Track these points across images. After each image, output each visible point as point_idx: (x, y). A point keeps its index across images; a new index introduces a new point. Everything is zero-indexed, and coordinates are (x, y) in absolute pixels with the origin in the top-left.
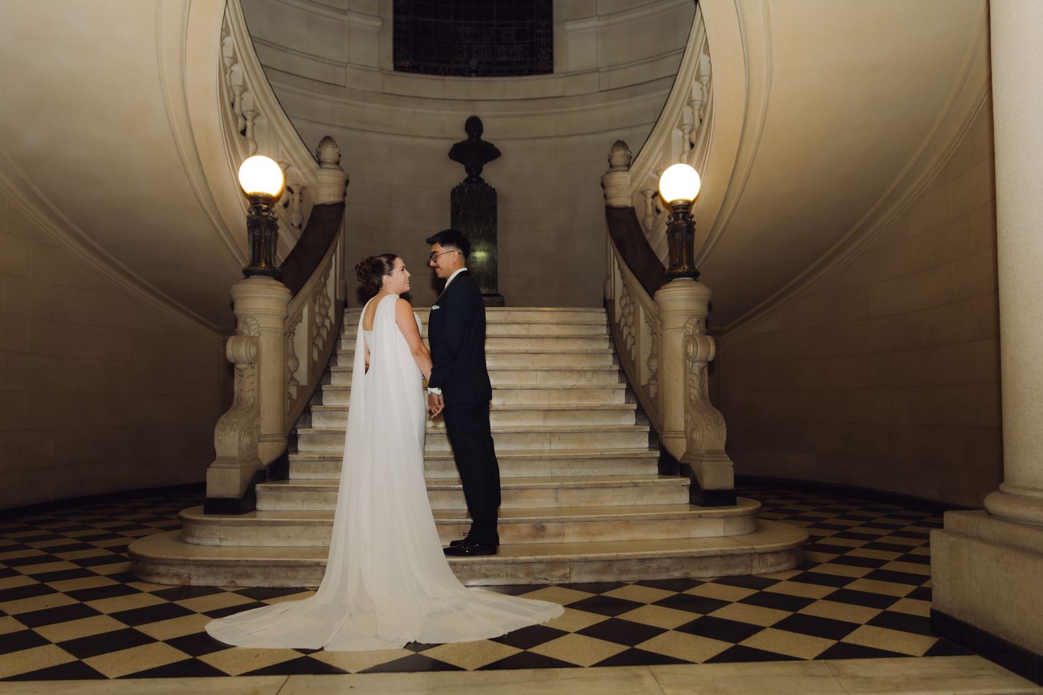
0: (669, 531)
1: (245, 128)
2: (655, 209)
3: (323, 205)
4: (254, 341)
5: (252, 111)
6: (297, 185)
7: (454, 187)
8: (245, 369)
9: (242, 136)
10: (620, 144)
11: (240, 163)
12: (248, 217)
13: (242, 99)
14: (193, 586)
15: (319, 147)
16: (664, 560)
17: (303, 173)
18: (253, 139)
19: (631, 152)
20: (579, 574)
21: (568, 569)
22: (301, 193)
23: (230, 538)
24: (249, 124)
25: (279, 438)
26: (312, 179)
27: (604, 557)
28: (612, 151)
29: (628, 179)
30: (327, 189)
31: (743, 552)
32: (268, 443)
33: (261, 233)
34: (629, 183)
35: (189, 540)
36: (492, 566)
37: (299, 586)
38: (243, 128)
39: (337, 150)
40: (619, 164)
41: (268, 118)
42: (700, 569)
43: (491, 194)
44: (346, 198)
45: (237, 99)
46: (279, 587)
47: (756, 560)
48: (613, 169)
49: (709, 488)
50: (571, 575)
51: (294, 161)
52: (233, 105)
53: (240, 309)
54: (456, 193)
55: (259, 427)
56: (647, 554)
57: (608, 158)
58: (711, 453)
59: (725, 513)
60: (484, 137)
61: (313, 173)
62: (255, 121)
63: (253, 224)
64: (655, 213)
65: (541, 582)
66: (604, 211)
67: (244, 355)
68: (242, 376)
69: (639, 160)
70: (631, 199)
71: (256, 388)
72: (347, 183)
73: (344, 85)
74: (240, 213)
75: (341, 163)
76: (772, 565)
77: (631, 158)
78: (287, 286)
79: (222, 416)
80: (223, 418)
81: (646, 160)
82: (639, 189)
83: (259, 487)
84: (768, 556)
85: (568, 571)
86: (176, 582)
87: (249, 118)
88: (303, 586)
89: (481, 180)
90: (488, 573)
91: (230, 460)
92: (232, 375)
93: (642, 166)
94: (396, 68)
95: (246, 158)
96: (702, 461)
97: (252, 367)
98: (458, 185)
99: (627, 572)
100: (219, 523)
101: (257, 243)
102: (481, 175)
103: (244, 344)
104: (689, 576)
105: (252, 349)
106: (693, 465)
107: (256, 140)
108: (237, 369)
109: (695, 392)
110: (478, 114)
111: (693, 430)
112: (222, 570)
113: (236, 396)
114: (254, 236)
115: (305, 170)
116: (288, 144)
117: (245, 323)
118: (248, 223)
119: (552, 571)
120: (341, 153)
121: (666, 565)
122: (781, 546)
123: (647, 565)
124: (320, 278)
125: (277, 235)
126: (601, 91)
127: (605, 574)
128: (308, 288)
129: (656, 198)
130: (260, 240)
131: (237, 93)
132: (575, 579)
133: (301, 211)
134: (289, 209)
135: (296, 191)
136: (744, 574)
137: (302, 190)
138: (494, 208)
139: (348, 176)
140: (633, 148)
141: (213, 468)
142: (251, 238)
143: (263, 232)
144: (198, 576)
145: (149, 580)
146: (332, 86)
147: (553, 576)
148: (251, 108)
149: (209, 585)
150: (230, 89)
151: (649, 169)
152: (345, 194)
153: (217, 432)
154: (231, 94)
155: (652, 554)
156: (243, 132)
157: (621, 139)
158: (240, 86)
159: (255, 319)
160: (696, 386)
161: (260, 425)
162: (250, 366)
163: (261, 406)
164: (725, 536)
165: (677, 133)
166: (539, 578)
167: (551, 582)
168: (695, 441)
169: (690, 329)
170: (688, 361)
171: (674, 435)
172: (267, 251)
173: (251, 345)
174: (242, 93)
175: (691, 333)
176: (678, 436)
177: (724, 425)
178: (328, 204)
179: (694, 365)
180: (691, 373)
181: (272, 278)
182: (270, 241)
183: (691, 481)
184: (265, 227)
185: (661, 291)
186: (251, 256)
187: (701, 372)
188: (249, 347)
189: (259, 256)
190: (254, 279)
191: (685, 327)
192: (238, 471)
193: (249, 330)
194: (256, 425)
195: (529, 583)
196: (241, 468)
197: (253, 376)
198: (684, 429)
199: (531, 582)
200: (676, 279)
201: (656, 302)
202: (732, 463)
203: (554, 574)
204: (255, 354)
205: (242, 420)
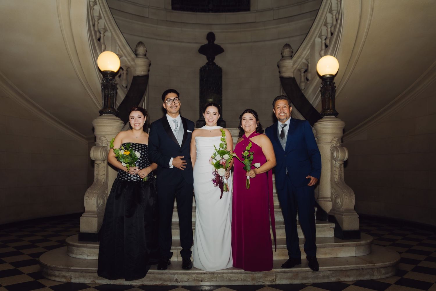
0: (326, 254)
1: (100, 38)
2: (305, 78)
3: (138, 76)
4: (105, 149)
5: (104, 29)
6: (125, 66)
7: (201, 67)
8: (100, 163)
9: (99, 42)
10: (287, 45)
11: (97, 56)
12: (102, 84)
13: (98, 23)
14: (72, 283)
15: (137, 47)
16: (326, 272)
17: (128, 60)
18: (104, 43)
19: (293, 50)
20: (281, 279)
21: (275, 276)
22: (127, 70)
23: (92, 255)
24: (102, 35)
26: (132, 63)
27: (294, 270)
28: (283, 49)
29: (292, 64)
30: (140, 69)
31: (369, 267)
33: (109, 92)
34: (292, 65)
35: (71, 255)
36: (233, 275)
37: (129, 284)
38: (99, 37)
39: (145, 49)
40: (287, 55)
41: (111, 32)
42: (345, 276)
43: (220, 70)
44: (149, 73)
45: (96, 23)
46: (119, 284)
47: (376, 272)
48: (284, 58)
49: (346, 230)
50: (276, 280)
51: (125, 55)
52: (94, 26)
53: (98, 132)
54: (202, 70)
55: (106, 195)
57: (281, 53)
58: (347, 210)
59: (356, 244)
61: (133, 60)
62: (105, 34)
63: (105, 87)
64: (306, 80)
65: (260, 283)
66: (279, 79)
67: (100, 157)
68: (98, 167)
69: (298, 54)
70: (293, 74)
71: (106, 174)
72: (150, 65)
73: (147, 17)
74: (97, 82)
75: (147, 56)
76: (384, 274)
77: (293, 52)
78: (122, 119)
79: (88, 189)
80: (89, 190)
81: (302, 53)
82: (297, 68)
84: (382, 269)
85: (274, 277)
86: (64, 280)
87: (102, 32)
88: (131, 284)
89: (214, 64)
91: (92, 212)
92: (93, 166)
93: (299, 57)
94: (173, 8)
95: (100, 53)
96: (343, 215)
98: (203, 66)
99: (306, 278)
100: (86, 247)
101: (106, 97)
102: (215, 61)
103: (100, 151)
104: (340, 281)
105: (104, 153)
106: (337, 217)
107: (105, 43)
108: (96, 164)
109: (337, 177)
110: (213, 31)
111: (336, 198)
112: (88, 274)
113: (95, 177)
114: (105, 93)
115: (129, 58)
116: (121, 45)
117: (100, 139)
118: (102, 87)
119: (266, 277)
120: (147, 50)
121: (327, 274)
122: (389, 264)
123: (317, 274)
125: (117, 93)
126: (274, 20)
127: (295, 279)
129: (306, 73)
130: (108, 96)
131: (96, 20)
132: (278, 282)
133: (127, 79)
134: (121, 78)
135: (125, 69)
136: (369, 279)
137: (128, 69)
138: (221, 77)
139: (150, 61)
140: (294, 47)
141: (83, 217)
142: (103, 94)
144: (75, 277)
145: (50, 278)
146: (142, 18)
147: (267, 281)
148: (103, 27)
149: (81, 282)
150: (93, 18)
151: (302, 59)
152: (149, 71)
153: (86, 198)
154: (93, 20)
156: (99, 40)
157: (288, 43)
158: (98, 16)
159: (105, 137)
160: (338, 174)
161: (107, 193)
162: (103, 162)
163: (109, 183)
164: (355, 256)
165: (318, 40)
166: (259, 281)
167: (265, 284)
168: (338, 203)
169: (334, 143)
170: (333, 161)
171: (325, 200)
172: (112, 101)
173: (103, 151)
174: (99, 20)
175: (335, 146)
176: (327, 200)
177: (354, 195)
178: (141, 76)
179: (337, 163)
180: (335, 167)
181: (114, 115)
182: (114, 96)
183: (336, 225)
184: (111, 89)
185: (318, 123)
186: (104, 104)
187: (340, 167)
188: (102, 152)
189: (108, 104)
190: (105, 116)
191: (331, 142)
192: (96, 219)
193: (102, 143)
194: (106, 193)
195: (253, 284)
196: (98, 217)
197: (104, 167)
198: (331, 196)
199: (254, 284)
200: (326, 117)
201: (315, 129)
202: (358, 216)
203: (267, 279)
204: (105, 156)
205: (98, 191)
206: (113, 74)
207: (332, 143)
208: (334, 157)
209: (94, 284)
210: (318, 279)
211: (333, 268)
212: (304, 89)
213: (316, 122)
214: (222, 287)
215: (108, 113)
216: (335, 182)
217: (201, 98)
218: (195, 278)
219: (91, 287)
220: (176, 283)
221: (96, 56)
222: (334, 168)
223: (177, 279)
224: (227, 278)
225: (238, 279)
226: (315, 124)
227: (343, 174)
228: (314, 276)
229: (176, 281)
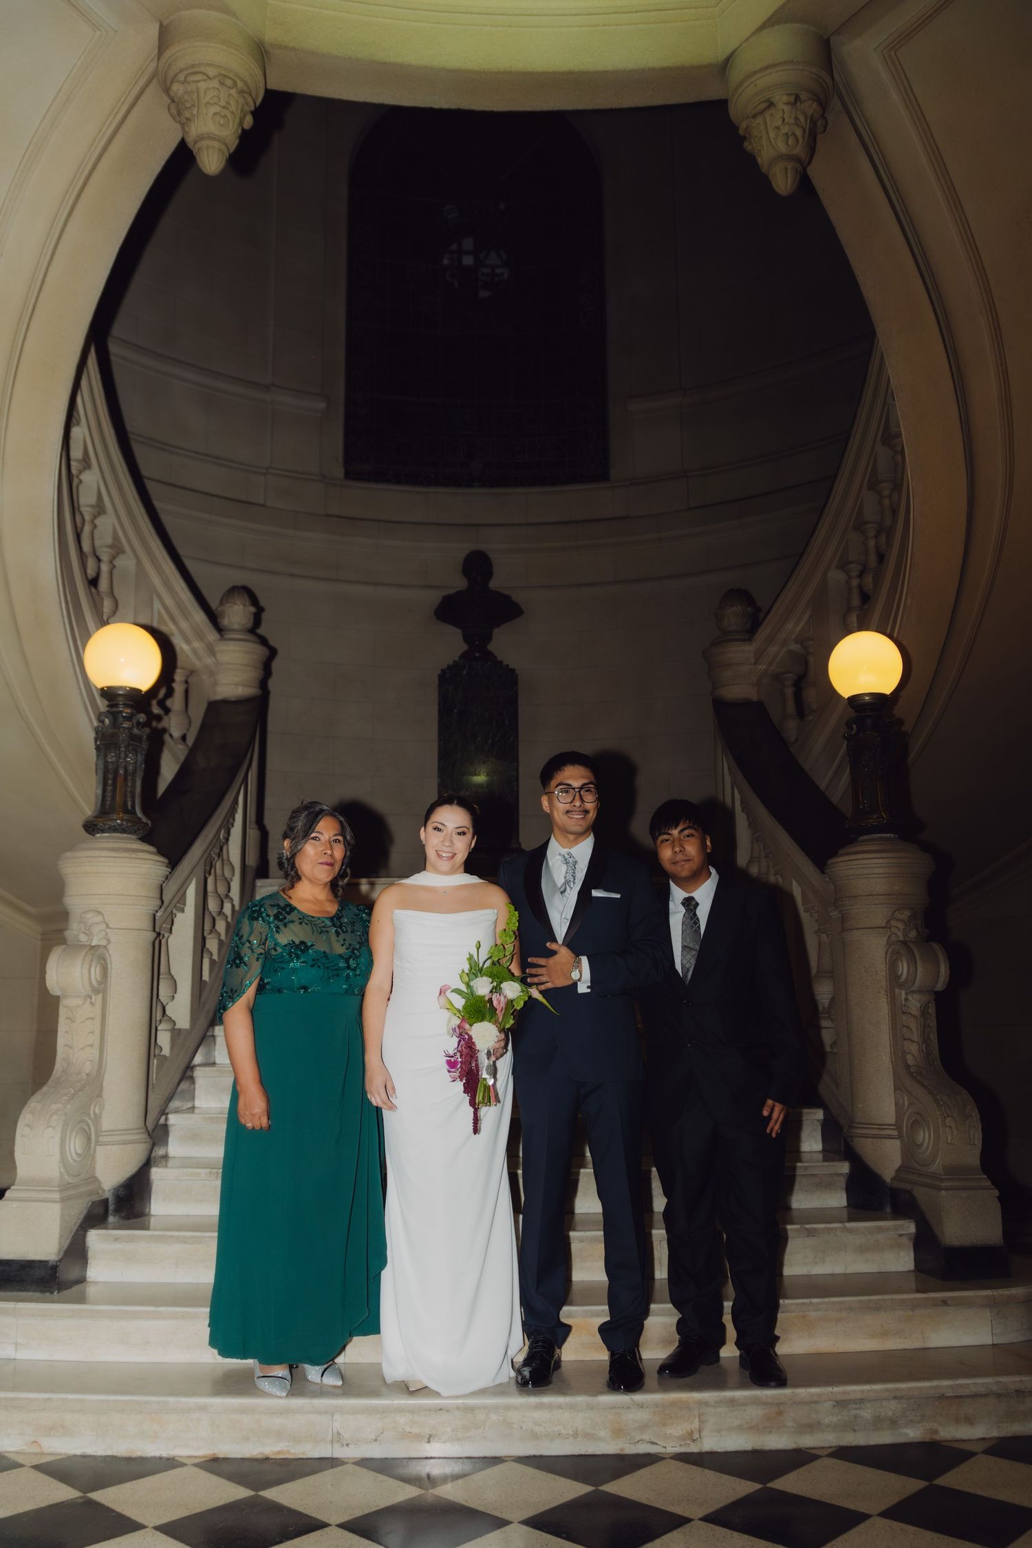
0: (884, 1334)
1: (99, 574)
3: (225, 702)
4: (99, 955)
5: (111, 547)
6: (182, 669)
7: (445, 667)
8: (78, 1006)
9: (93, 590)
10: (735, 595)
11: (87, 636)
12: (97, 731)
13: (97, 526)
15: (222, 603)
16: (885, 1403)
17: (194, 651)
18: (112, 594)
20: (719, 1431)
21: (697, 1420)
22: (187, 682)
23: (33, 1343)
24: (103, 569)
25: (136, 1137)
26: (207, 659)
27: (767, 1396)
29: (751, 656)
30: (231, 677)
32: (114, 1147)
33: (119, 758)
34: (753, 662)
38: (95, 574)
39: (253, 609)
40: (734, 629)
41: (137, 557)
42: (957, 1421)
43: (509, 678)
45: (87, 528)
46: (125, 1455)
48: (725, 637)
49: (956, 1243)
50: (704, 1433)
53: (75, 897)
54: (448, 678)
55: (97, 1119)
56: (854, 1391)
58: (955, 1171)
59: (993, 1297)
60: (494, 584)
61: (211, 651)
62: (114, 563)
63: (106, 741)
65: (643, 1448)
66: (710, 707)
67: (79, 982)
68: (71, 1019)
69: (771, 621)
70: (756, 690)
71: (97, 1043)
73: (262, 502)
75: (260, 631)
78: (160, 852)
80: (33, 1104)
81: (783, 621)
82: (770, 672)
83: (94, 1237)
85: (697, 1423)
87: (105, 557)
88: (171, 1453)
89: (490, 656)
90: (538, 1429)
91: (42, 1184)
93: (776, 632)
94: (350, 475)
95: (98, 629)
96: (939, 1189)
97: (92, 1003)
98: (451, 662)
99: (813, 1427)
101: (110, 776)
102: (490, 647)
103: (80, 962)
104: (937, 1438)
105: (92, 970)
106: (920, 1194)
107: (116, 593)
108: (64, 1006)
109: (913, 1051)
110: (482, 547)
111: (915, 1125)
112: (17, 1417)
113: (58, 1057)
114: (106, 763)
115: (197, 644)
116: (169, 602)
117: (83, 920)
118: (96, 737)
119: (664, 1425)
121: (889, 1413)
123: (854, 1412)
124: (218, 832)
126: (690, 509)
127: (771, 1432)
128: (196, 852)
130: (116, 772)
131: (87, 518)
132: (711, 1443)
133: (185, 711)
135: (179, 677)
137: (189, 676)
138: (513, 701)
141: (9, 1200)
142: (101, 766)
143: (123, 755)
146: (243, 506)
147: (668, 1437)
148: (110, 542)
151: (787, 638)
152: (265, 682)
153: (21, 1128)
155: (862, 1392)
156: (93, 582)
157: (736, 588)
158: (92, 506)
159: (100, 913)
160: (915, 1038)
161: (101, 1113)
162: (89, 1000)
163: (106, 1075)
164: (993, 1345)
165: (836, 576)
166: (638, 1439)
167: (663, 1450)
168: (920, 1146)
169: (899, 930)
170: (897, 991)
171: (875, 1132)
172: (129, 789)
173: (91, 961)
174: (95, 517)
175: (901, 938)
176: (883, 1132)
177: (976, 1115)
178: (234, 699)
179: (910, 997)
180: (904, 1013)
181: (134, 837)
182: (135, 771)
183: (917, 1227)
184: (127, 747)
185: (840, 859)
186: (100, 798)
187: (924, 1012)
188: (88, 966)
189: (113, 798)
190: (105, 840)
191: (887, 926)
192: (57, 1208)
193: (89, 934)
194: (95, 1114)
195: (619, 1452)
196: (63, 1200)
197: (92, 1019)
198: (897, 1121)
199: (622, 1450)
200: (866, 837)
201: (830, 879)
202: (997, 1193)
203: (669, 1431)
204: (99, 980)
205: (68, 1106)
206: (137, 699)
207: (890, 928)
208: (900, 977)
209: (35, 1454)
210: (855, 1430)
211: (909, 1389)
212: (796, 740)
213: (834, 854)
214: (505, 1461)
215: (114, 830)
216: (909, 1066)
217: (442, 771)
218: (408, 1429)
219: (21, 1466)
220: (336, 1446)
221: (80, 637)
222: (904, 1017)
223: (339, 1434)
224: (521, 1428)
225: (564, 1432)
226: (830, 861)
227: (934, 1037)
228: (839, 1417)
229: (337, 1438)
